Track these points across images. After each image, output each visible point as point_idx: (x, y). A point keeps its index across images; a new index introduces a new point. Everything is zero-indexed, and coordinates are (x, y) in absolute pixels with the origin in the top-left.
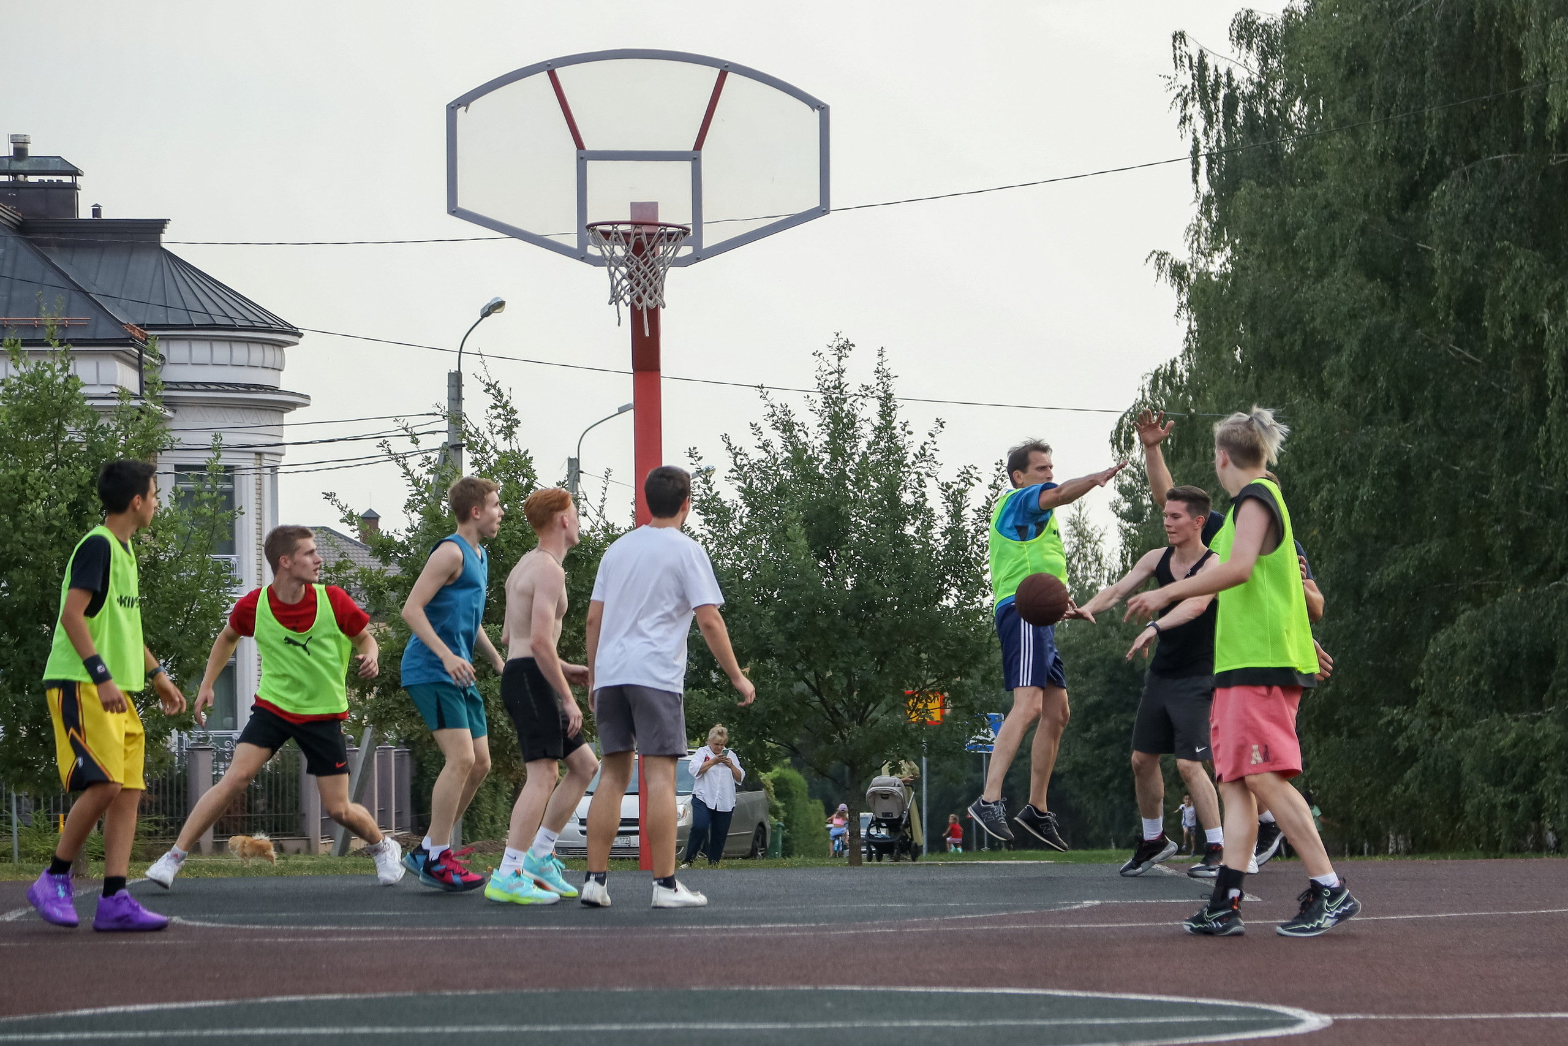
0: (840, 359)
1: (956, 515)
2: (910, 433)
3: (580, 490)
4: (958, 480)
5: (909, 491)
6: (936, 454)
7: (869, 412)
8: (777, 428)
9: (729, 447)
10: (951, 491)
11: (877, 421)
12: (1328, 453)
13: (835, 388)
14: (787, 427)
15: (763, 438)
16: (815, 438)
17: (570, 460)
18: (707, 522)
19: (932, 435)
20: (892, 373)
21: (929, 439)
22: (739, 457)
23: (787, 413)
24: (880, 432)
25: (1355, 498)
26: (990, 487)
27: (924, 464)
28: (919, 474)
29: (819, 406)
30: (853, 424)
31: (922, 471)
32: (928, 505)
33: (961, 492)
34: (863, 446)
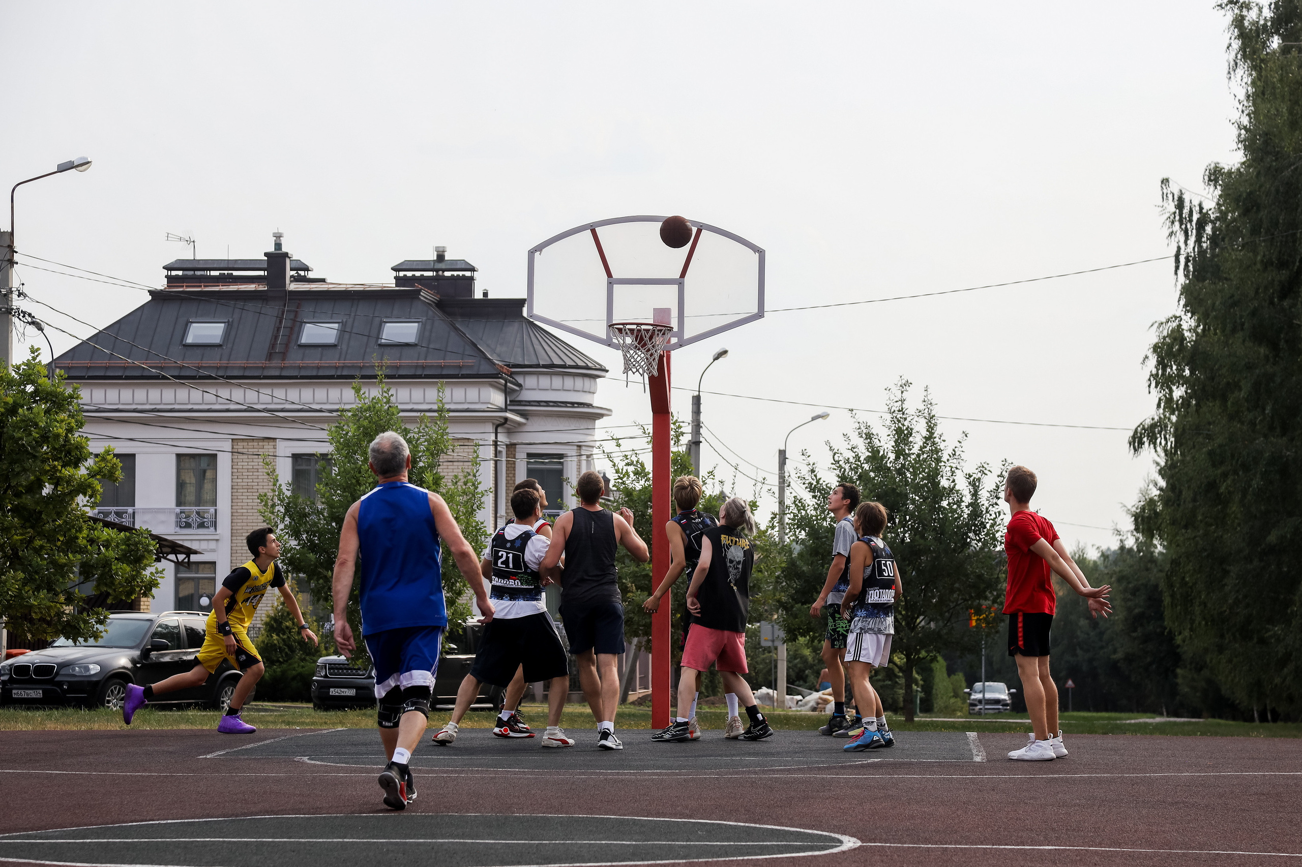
0: (902, 392)
1: (975, 494)
2: (944, 441)
3: (786, 469)
4: (976, 471)
5: (945, 478)
6: (963, 455)
7: (920, 428)
8: (861, 437)
9: (831, 449)
10: (972, 479)
11: (925, 433)
12: (1233, 456)
13: (899, 411)
14: (869, 436)
15: (851, 443)
16: (886, 444)
17: (780, 451)
18: (814, 497)
19: (960, 442)
20: (933, 402)
21: (958, 445)
22: (837, 455)
23: (868, 427)
24: (926, 440)
25: (1250, 486)
26: (998, 476)
27: (955, 461)
28: (952, 467)
29: (888, 423)
30: (911, 435)
31: (954, 466)
32: (957, 488)
33: (979, 479)
34: (916, 450)
